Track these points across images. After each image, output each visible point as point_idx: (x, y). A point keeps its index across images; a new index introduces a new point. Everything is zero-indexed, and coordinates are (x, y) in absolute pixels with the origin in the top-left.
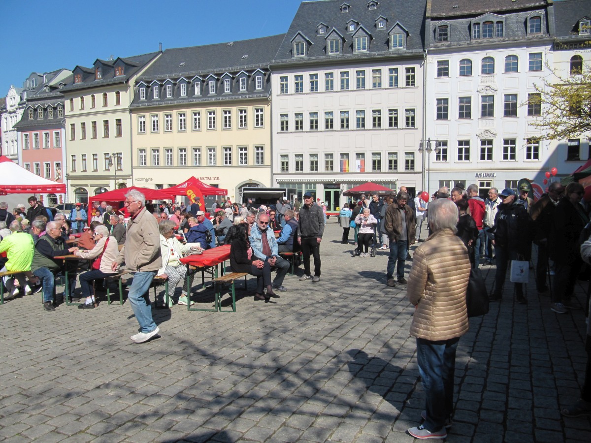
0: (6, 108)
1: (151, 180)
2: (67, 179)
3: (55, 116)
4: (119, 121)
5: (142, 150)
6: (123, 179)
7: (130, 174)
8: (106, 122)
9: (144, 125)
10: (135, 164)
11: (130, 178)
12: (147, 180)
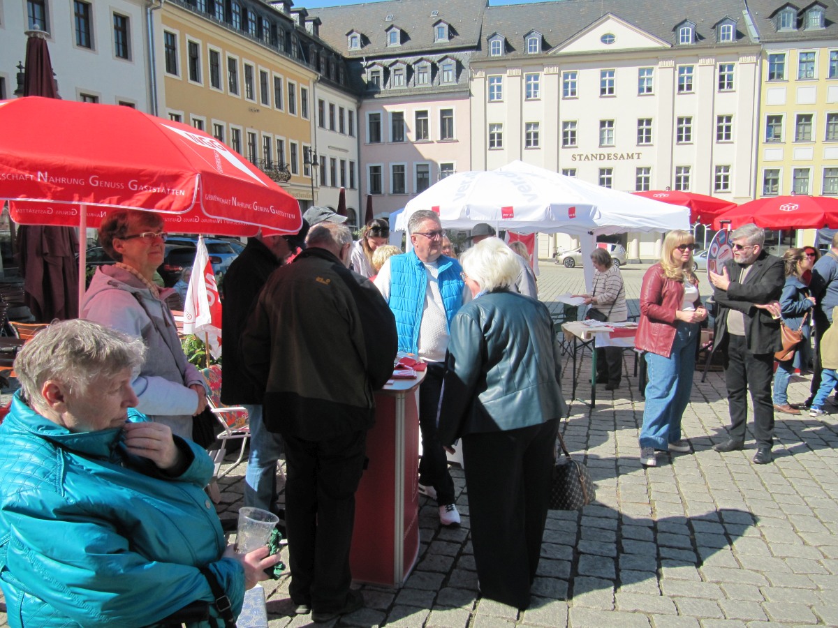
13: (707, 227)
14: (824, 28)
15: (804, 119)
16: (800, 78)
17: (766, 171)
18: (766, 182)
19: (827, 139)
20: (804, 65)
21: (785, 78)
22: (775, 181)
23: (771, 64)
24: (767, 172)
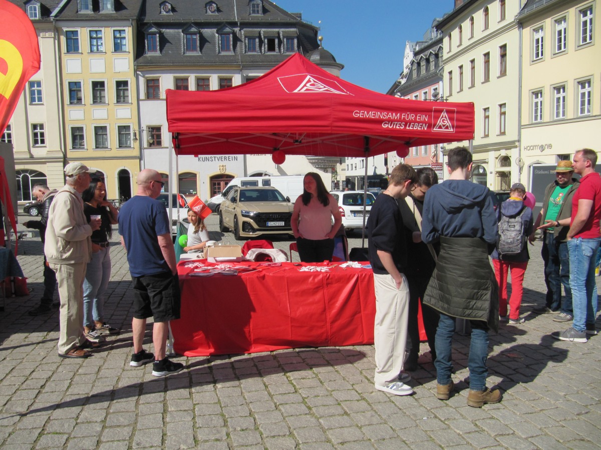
0: (403, 72)
1: (550, 146)
2: (443, 155)
3: (437, 65)
4: (504, 47)
5: (537, 93)
6: (507, 149)
7: (516, 138)
8: (487, 55)
9: (542, 45)
10: (525, 121)
11: (516, 147)
12: (542, 148)
13: (31, 177)
14: (115, 12)
15: (98, 86)
16: (92, 51)
17: (72, 128)
18: (74, 138)
19: (118, 102)
20: (95, 41)
21: (80, 51)
22: (82, 137)
23: (67, 39)
24: (74, 129)
